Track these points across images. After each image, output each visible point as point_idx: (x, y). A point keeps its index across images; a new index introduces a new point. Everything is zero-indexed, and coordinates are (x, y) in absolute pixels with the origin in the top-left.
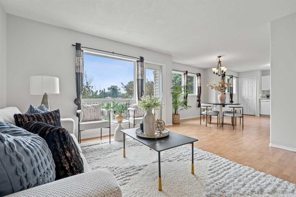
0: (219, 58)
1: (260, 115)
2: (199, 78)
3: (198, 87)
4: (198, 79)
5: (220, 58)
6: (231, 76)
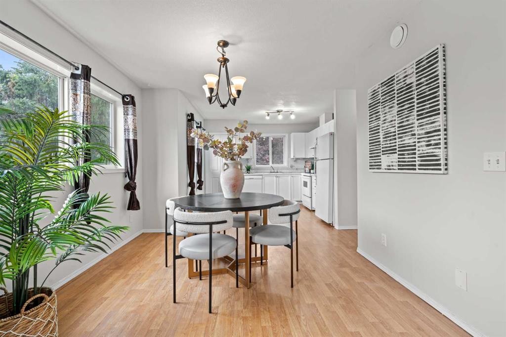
2: (130, 112)
6: (198, 124)
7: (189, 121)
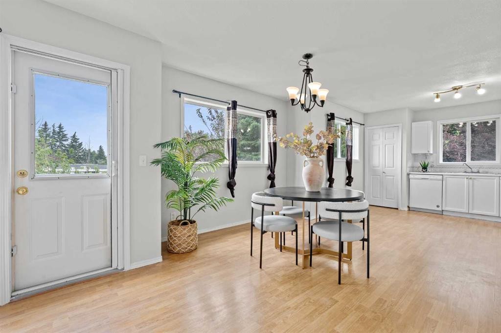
0: (306, 60)
1: (409, 207)
2: (271, 123)
3: (270, 144)
4: (269, 124)
5: (309, 60)
6: (348, 121)
7: (329, 120)
